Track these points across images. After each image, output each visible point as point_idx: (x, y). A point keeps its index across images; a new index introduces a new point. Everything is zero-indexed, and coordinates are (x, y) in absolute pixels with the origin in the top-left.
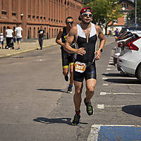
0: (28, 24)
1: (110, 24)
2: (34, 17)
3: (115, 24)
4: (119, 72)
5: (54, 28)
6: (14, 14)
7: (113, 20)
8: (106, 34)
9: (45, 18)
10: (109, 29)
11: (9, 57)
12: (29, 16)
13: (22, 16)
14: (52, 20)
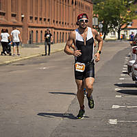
0: (29, 27)
1: (123, 27)
2: (36, 18)
3: (129, 26)
4: (134, 82)
5: (59, 31)
6: (13, 15)
7: (127, 22)
8: (119, 39)
9: (49, 20)
10: (122, 32)
11: (8, 64)
12: (31, 18)
13: (23, 18)
14: (57, 22)
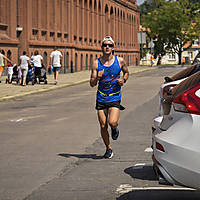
0: (31, 46)
1: (186, 46)
3: (195, 45)
5: (84, 53)
8: (180, 63)
9: (66, 36)
10: (185, 54)
12: (35, 32)
14: (81, 39)
